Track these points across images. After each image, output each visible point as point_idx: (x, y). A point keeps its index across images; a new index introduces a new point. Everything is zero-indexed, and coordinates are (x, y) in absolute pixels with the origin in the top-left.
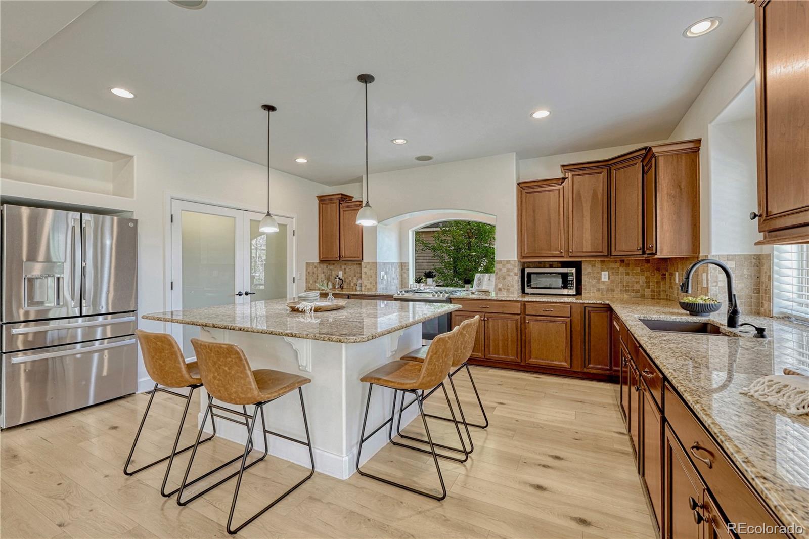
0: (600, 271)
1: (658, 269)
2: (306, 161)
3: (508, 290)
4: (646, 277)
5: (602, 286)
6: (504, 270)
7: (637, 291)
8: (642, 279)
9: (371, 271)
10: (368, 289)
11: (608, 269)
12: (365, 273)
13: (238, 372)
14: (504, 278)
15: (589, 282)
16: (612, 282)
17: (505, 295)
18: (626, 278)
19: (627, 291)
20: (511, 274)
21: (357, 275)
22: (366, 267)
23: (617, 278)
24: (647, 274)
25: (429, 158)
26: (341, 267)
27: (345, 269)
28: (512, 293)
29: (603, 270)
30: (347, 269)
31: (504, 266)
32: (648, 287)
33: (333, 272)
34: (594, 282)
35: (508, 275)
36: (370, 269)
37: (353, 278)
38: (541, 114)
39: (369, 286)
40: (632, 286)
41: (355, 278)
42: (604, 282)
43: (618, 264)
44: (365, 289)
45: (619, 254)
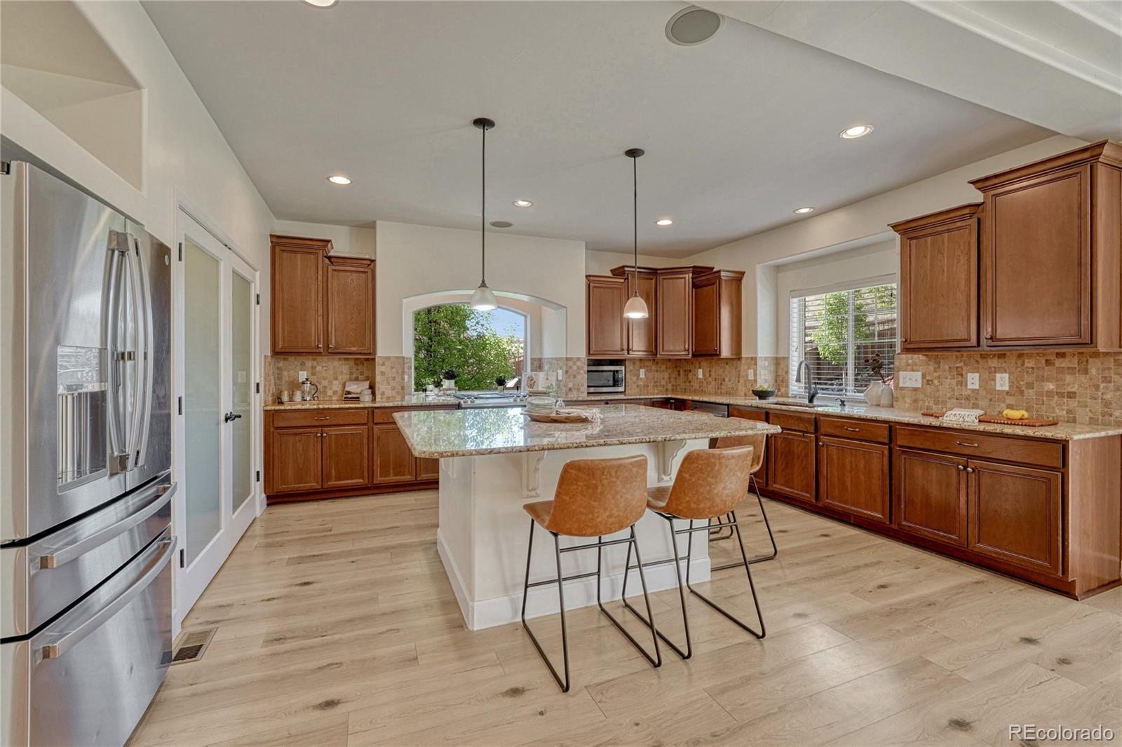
0: (638, 368)
1: (676, 367)
2: (349, 182)
3: (578, 389)
4: (669, 374)
5: (641, 383)
6: (575, 368)
7: (663, 386)
8: (666, 375)
9: (394, 370)
10: (388, 398)
11: (644, 367)
12: (383, 374)
13: (699, 480)
14: (575, 376)
15: (631, 379)
16: (647, 378)
17: (576, 395)
18: (657, 375)
19: (657, 386)
20: (582, 372)
21: (340, 378)
22: (383, 364)
23: (650, 375)
24: (669, 371)
25: (509, 225)
26: (303, 364)
27: (314, 368)
28: (582, 393)
29: (641, 368)
30: (319, 368)
31: (574, 363)
32: (670, 382)
33: (285, 373)
34: (634, 378)
35: (578, 373)
36: (392, 368)
37: (330, 382)
38: (665, 222)
39: (389, 393)
40: (660, 382)
41: (335, 382)
42: (641, 379)
43: (651, 362)
44: (382, 398)
45: (666, 353)
